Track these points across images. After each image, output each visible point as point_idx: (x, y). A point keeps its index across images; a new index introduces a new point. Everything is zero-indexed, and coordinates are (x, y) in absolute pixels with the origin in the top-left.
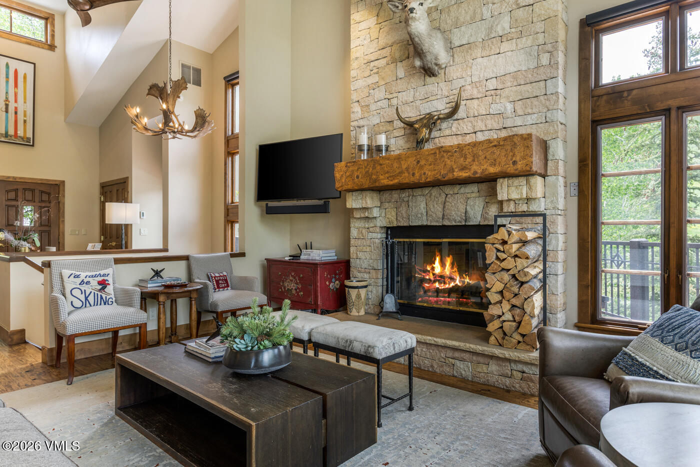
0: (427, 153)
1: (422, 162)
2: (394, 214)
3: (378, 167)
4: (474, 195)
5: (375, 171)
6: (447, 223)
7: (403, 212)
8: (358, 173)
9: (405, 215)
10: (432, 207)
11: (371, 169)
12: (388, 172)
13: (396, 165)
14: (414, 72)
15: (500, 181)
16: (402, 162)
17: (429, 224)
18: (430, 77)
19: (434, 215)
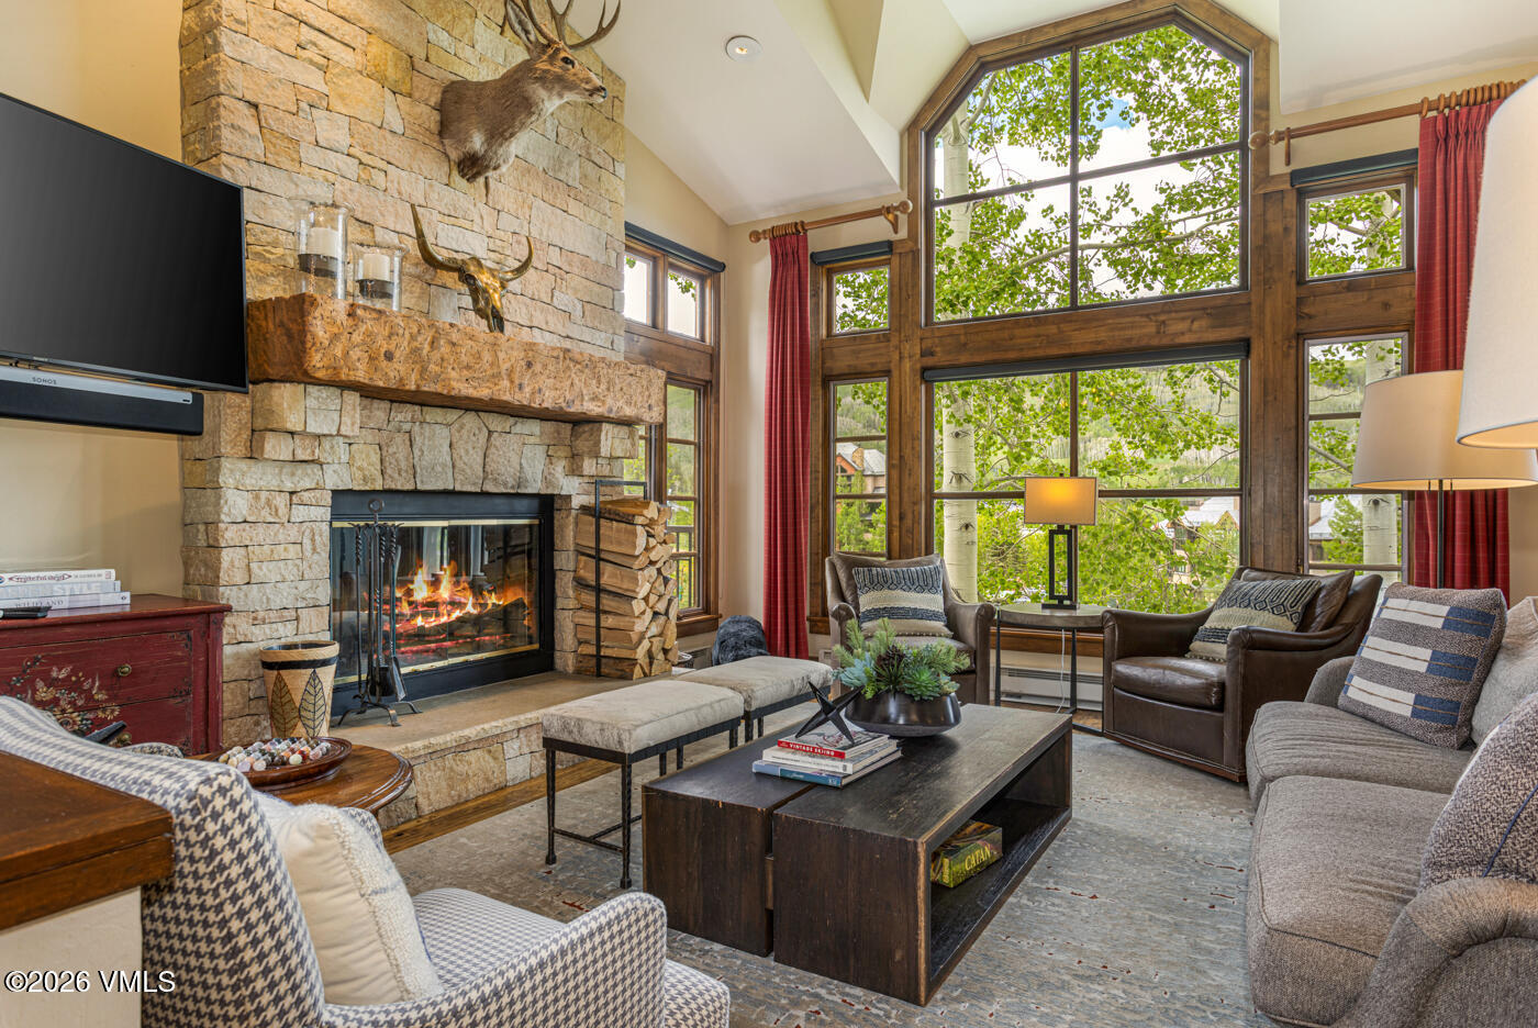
0: (545, 352)
1: (537, 367)
2: (375, 458)
3: (445, 349)
4: (532, 440)
5: (436, 356)
6: (490, 488)
7: (401, 456)
8: (392, 347)
9: (403, 465)
10: (462, 452)
11: (427, 347)
12: (468, 367)
13: (487, 357)
14: (427, 141)
15: (606, 427)
16: (499, 354)
17: (458, 488)
18: (463, 177)
19: (468, 471)
